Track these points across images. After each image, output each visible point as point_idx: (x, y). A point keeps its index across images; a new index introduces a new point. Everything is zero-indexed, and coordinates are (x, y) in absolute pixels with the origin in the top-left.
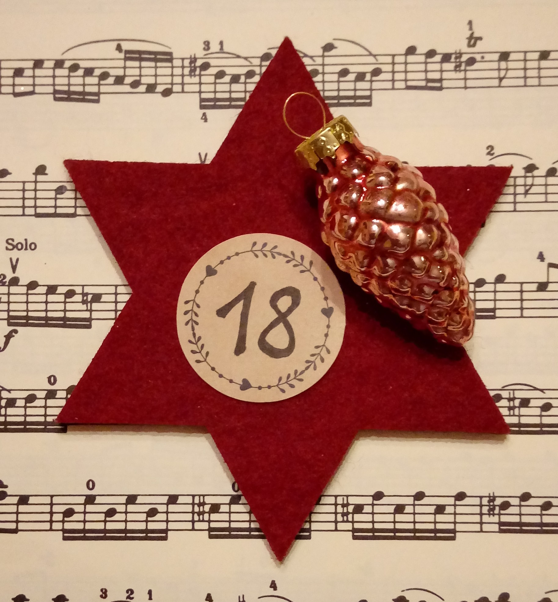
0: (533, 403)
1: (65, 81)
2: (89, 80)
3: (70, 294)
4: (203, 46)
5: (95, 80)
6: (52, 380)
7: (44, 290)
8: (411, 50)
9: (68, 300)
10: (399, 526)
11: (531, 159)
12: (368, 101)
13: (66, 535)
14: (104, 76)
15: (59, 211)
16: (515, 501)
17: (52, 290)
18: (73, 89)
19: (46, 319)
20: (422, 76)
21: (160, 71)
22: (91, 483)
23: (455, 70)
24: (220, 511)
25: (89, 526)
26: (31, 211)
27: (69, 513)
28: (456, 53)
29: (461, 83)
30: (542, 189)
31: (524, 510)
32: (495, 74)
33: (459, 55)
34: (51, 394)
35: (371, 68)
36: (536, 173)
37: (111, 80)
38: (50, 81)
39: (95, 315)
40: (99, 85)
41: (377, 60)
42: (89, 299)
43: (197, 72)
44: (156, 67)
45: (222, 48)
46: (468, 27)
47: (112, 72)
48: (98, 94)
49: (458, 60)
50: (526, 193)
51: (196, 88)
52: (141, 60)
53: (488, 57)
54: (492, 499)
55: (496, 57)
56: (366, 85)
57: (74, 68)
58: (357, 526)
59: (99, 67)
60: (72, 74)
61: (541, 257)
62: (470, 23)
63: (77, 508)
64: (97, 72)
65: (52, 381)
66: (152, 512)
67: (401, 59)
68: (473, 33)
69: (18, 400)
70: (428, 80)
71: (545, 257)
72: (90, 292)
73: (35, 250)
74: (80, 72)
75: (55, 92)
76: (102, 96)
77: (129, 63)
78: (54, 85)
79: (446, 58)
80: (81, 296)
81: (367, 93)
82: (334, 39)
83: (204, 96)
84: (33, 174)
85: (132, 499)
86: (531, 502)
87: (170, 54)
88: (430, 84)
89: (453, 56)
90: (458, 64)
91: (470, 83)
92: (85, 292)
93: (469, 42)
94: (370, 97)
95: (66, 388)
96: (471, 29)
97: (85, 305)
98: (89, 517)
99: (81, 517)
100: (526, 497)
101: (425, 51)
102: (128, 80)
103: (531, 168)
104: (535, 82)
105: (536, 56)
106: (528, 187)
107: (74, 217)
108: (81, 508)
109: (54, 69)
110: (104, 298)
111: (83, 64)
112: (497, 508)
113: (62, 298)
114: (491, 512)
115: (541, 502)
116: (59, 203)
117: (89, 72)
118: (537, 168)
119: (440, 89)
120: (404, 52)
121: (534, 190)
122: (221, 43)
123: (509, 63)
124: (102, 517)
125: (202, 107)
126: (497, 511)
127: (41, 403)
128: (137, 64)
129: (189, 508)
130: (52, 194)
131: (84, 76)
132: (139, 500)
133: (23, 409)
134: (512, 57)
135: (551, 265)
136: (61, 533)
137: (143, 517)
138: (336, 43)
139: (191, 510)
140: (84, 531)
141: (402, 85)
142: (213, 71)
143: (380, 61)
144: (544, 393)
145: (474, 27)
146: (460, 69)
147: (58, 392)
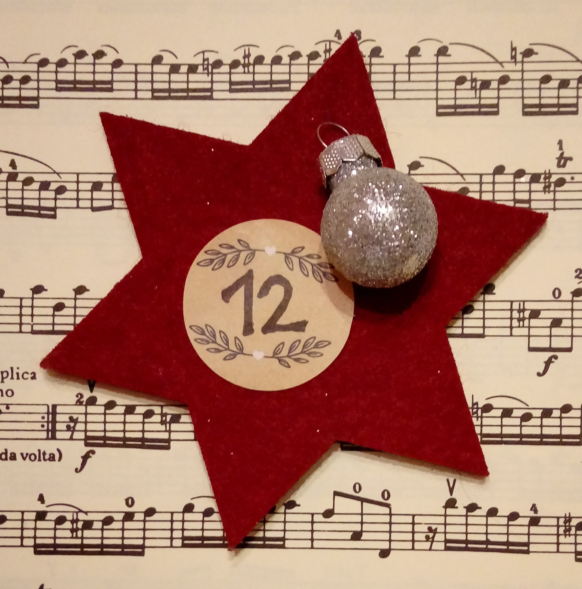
3: (149, 414)
7: (122, 410)
8: (500, 170)
9: (146, 420)
17: (130, 409)
19: (125, 439)
20: (510, 196)
23: (544, 191)
28: (545, 173)
29: (550, 204)
33: (548, 175)
34: (129, 517)
35: (458, 187)
39: (174, 436)
41: (464, 179)
42: (168, 420)
46: (558, 147)
49: (547, 181)
53: (578, 178)
62: (560, 143)
65: (130, 503)
67: (490, 179)
68: (562, 154)
69: (95, 523)
70: (516, 201)
72: (168, 412)
79: (535, 178)
80: (160, 416)
82: (421, 157)
88: (518, 205)
89: (543, 176)
90: (547, 184)
91: (558, 205)
92: (164, 411)
93: (559, 162)
95: (144, 510)
96: (561, 148)
97: (164, 426)
101: (514, 171)
110: (183, 419)
113: (140, 418)
120: (492, 172)
127: (119, 525)
133: (100, 531)
138: (422, 162)
143: (467, 181)
145: (564, 147)
146: (549, 189)
147: (136, 514)
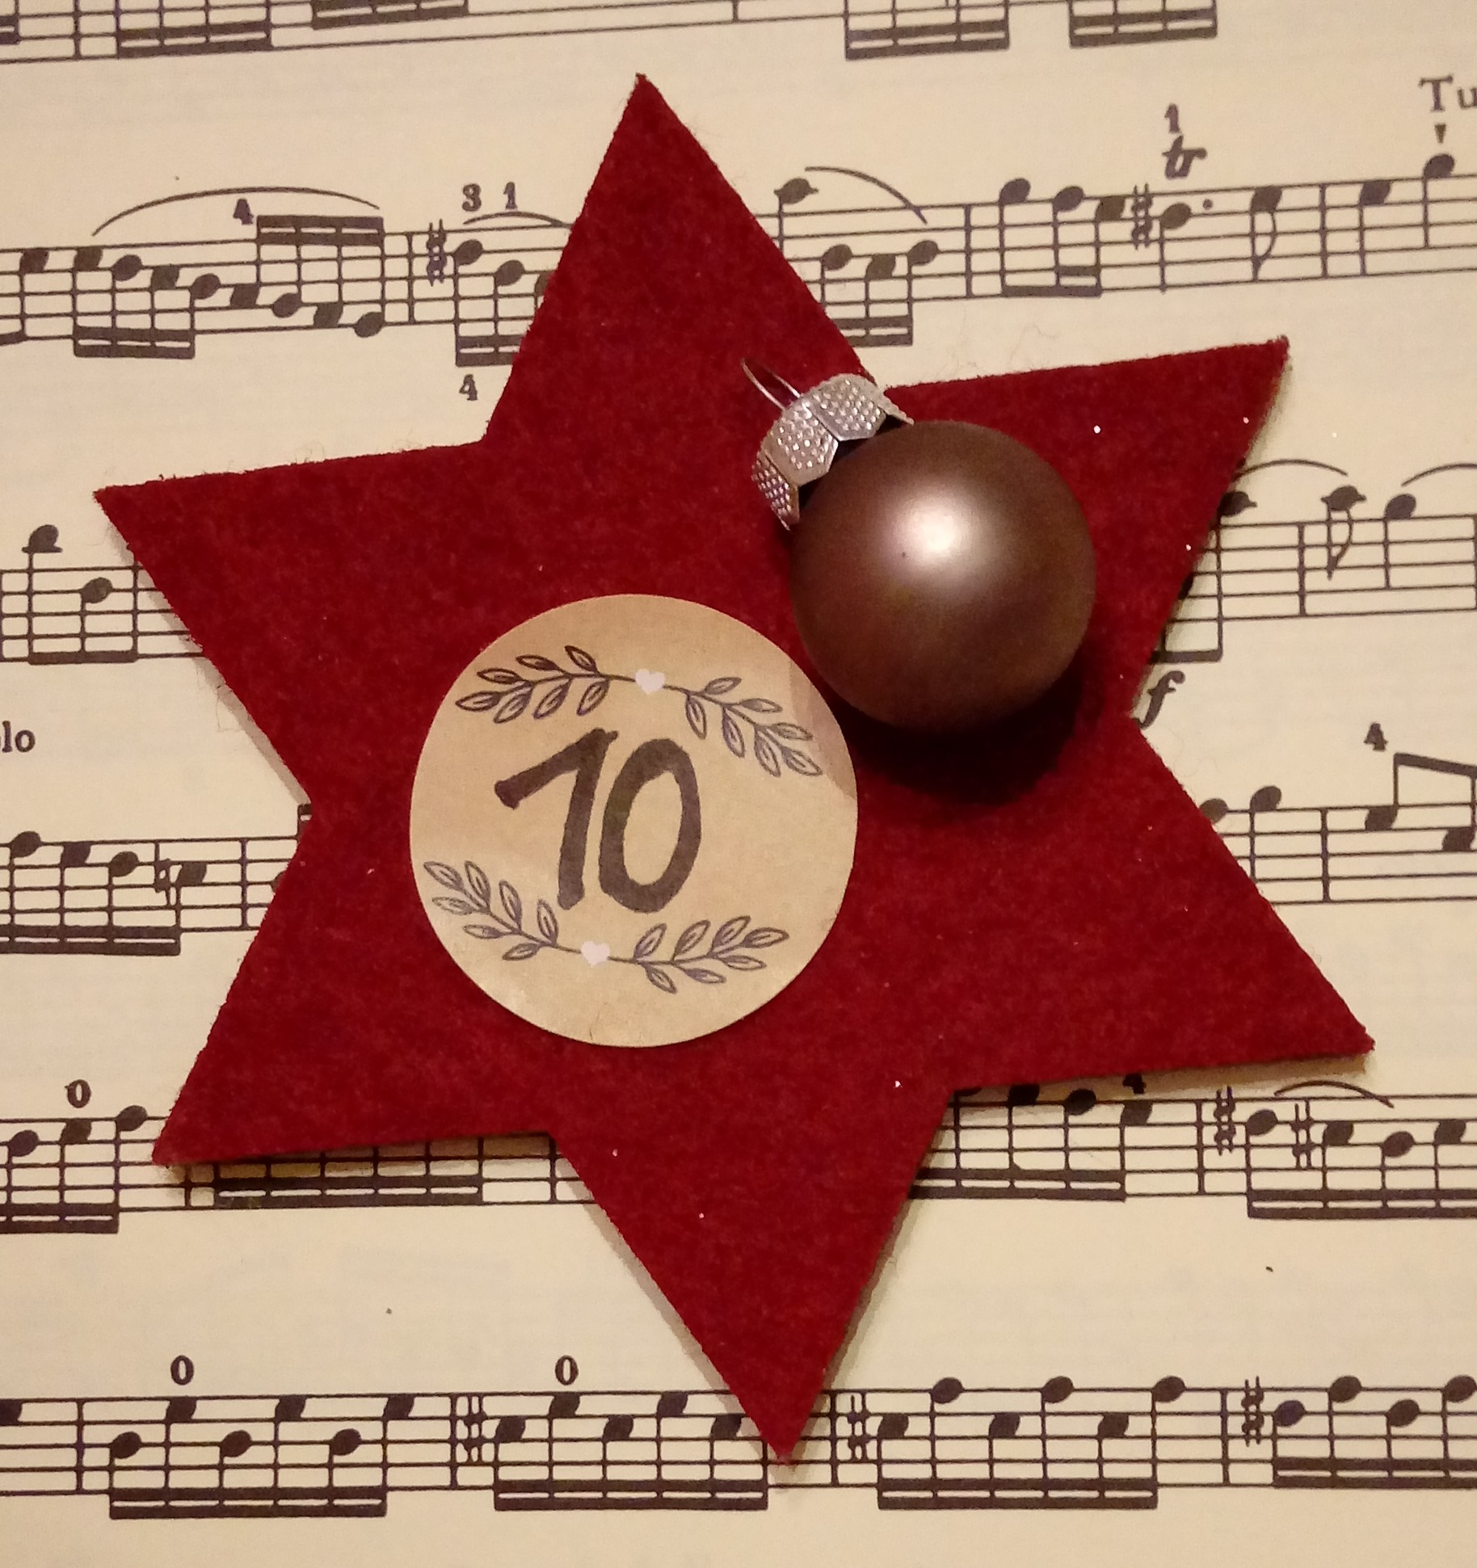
0: (1360, 1134)
1: (103, 303)
2: (164, 299)
3: (123, 864)
4: (464, 198)
5: (182, 299)
6: (79, 1093)
7: (54, 855)
8: (1016, 192)
9: (117, 881)
10: (1002, 1472)
11: (1344, 473)
12: (903, 331)
13: (117, 1504)
14: (205, 286)
15: (92, 645)
16: (1318, 1402)
17: (75, 854)
18: (123, 322)
19: (63, 931)
20: (1046, 258)
21: (350, 270)
22: (182, 1366)
23: (1135, 241)
24: (525, 1436)
25: (178, 1480)
26: (19, 649)
27: (126, 1445)
28: (1135, 194)
29: (1152, 276)
30: (1376, 555)
31: (1342, 1425)
32: (1243, 247)
33: (1144, 199)
34: (76, 1132)
35: (907, 243)
36: (1357, 510)
37: (222, 297)
38: (64, 304)
39: (188, 919)
40: (192, 310)
41: (924, 221)
42: (173, 877)
43: (448, 269)
44: (340, 259)
45: (511, 203)
46: (1167, 122)
47: (226, 275)
48: (189, 335)
49: (1141, 214)
50: (1332, 565)
51: (446, 311)
52: (298, 240)
53: (1221, 202)
54: (1253, 1395)
55: (1244, 201)
56: (897, 289)
57: (127, 267)
58: (890, 1472)
59: (191, 261)
60: (120, 285)
61: (1376, 738)
62: (1172, 112)
63: (147, 1434)
64: (187, 277)
65: (79, 1096)
66: (345, 1442)
67: (990, 216)
68: (1179, 141)
70: (1060, 270)
71: (1386, 737)
72: (173, 859)
73: (31, 751)
74: (143, 279)
75: (79, 333)
76: (198, 338)
77: (269, 251)
78: (74, 314)
79: (1109, 208)
80: (151, 869)
81: (901, 310)
82: (808, 169)
83: (466, 330)
84: (24, 550)
85: (290, 1408)
86: (1360, 1402)
87: (377, 222)
88: (1066, 281)
89: (1129, 203)
90: (1142, 223)
91: (1173, 275)
92: (162, 857)
93: (1171, 163)
94: (907, 321)
95: (115, 1114)
96: (1174, 127)
97: (163, 893)
98: (178, 1456)
99: (156, 1456)
100: (1345, 1389)
101: (1052, 193)
102: (267, 296)
103: (1342, 499)
104: (1353, 264)
105: (1353, 194)
106: (1335, 551)
107: (132, 661)
108: (156, 1434)
109: (73, 271)
110: (213, 872)
111: (148, 257)
112: (1268, 1420)
113: (101, 876)
114: (1251, 1430)
115: (1387, 1402)
116: (93, 624)
117: (165, 277)
118: (1362, 499)
119: (1096, 291)
120: (996, 197)
121: (1352, 556)
122: (510, 189)
123: (1278, 216)
124: (212, 1456)
125: (462, 361)
126: (1267, 1428)
127: (50, 1154)
128: (289, 252)
129: (443, 1430)
130: (74, 602)
131: (151, 290)
132: (311, 1409)
134: (1288, 199)
135: (1402, 759)
136: (106, 1498)
137: (321, 1454)
138: (814, 179)
139: (447, 1435)
140: (166, 1493)
141: (993, 284)
142: (489, 263)
143: (931, 224)
144: (1391, 1106)
145: (1182, 124)
146: (1147, 236)
147: (94, 1125)
